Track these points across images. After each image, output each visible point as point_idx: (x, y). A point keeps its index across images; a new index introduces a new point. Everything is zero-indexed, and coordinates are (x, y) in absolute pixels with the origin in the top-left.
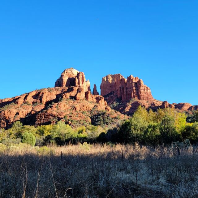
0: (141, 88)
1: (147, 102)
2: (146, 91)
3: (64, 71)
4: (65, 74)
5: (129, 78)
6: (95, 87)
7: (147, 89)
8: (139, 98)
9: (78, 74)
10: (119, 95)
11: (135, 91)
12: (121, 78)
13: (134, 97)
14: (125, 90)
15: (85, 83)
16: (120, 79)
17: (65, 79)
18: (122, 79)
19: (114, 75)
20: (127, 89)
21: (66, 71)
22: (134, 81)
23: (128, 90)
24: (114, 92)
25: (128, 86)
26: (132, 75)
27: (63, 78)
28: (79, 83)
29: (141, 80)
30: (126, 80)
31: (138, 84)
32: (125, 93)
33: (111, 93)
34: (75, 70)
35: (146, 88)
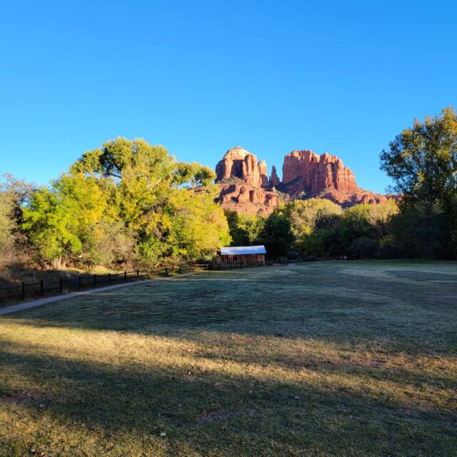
0: (339, 172)
1: (347, 193)
2: (346, 176)
3: (228, 152)
4: (228, 157)
5: (323, 157)
6: (274, 170)
7: (349, 174)
8: (336, 187)
9: (247, 157)
10: (308, 183)
11: (330, 177)
12: (311, 156)
13: (329, 186)
14: (316, 176)
15: (256, 168)
16: (310, 159)
17: (229, 165)
18: (312, 159)
19: (302, 151)
20: (319, 173)
21: (229, 153)
22: (329, 161)
23: (320, 175)
24: (301, 177)
25: (320, 170)
26: (327, 153)
27: (226, 163)
28: (247, 170)
29: (340, 160)
30: (318, 159)
31: (335, 166)
32: (316, 180)
33: (297, 179)
34: (242, 150)
35: (347, 173)
